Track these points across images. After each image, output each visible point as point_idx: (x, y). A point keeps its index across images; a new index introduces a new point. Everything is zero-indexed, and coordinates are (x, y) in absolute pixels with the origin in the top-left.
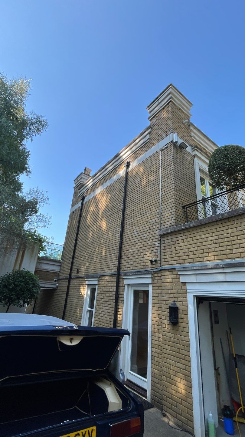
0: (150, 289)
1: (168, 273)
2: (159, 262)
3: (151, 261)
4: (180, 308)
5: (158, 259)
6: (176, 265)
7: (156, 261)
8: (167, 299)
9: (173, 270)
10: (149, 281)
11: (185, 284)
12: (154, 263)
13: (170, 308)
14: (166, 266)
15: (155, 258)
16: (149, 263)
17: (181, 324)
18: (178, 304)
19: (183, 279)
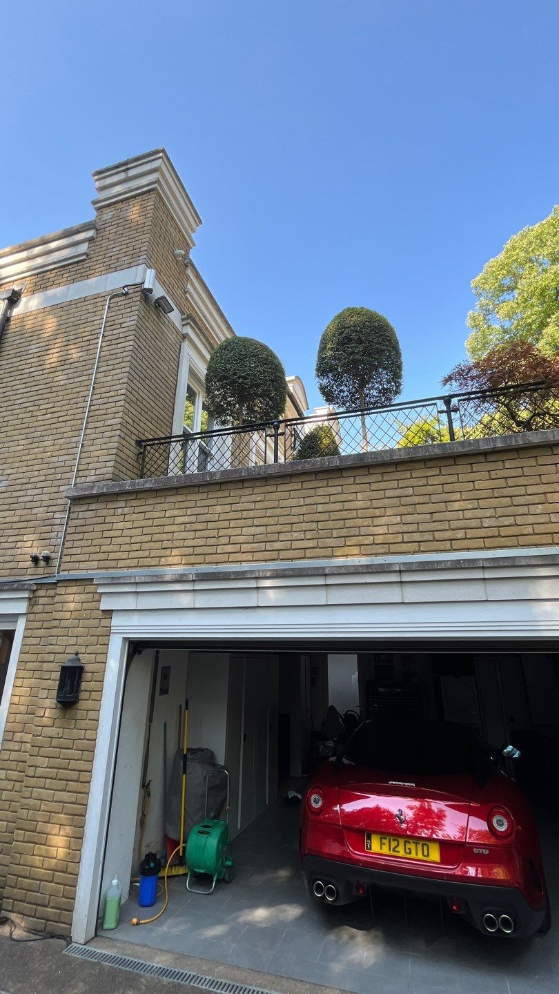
0: (20, 627)
1: (74, 589)
2: (56, 562)
3: (35, 559)
4: (88, 668)
5: (53, 555)
6: (95, 571)
7: (47, 559)
8: (61, 649)
9: (87, 581)
10: (22, 607)
11: (109, 613)
12: (42, 563)
13: (64, 669)
14: (71, 572)
15: (46, 552)
16: (30, 564)
17: (83, 704)
18: (84, 658)
19: (105, 604)
